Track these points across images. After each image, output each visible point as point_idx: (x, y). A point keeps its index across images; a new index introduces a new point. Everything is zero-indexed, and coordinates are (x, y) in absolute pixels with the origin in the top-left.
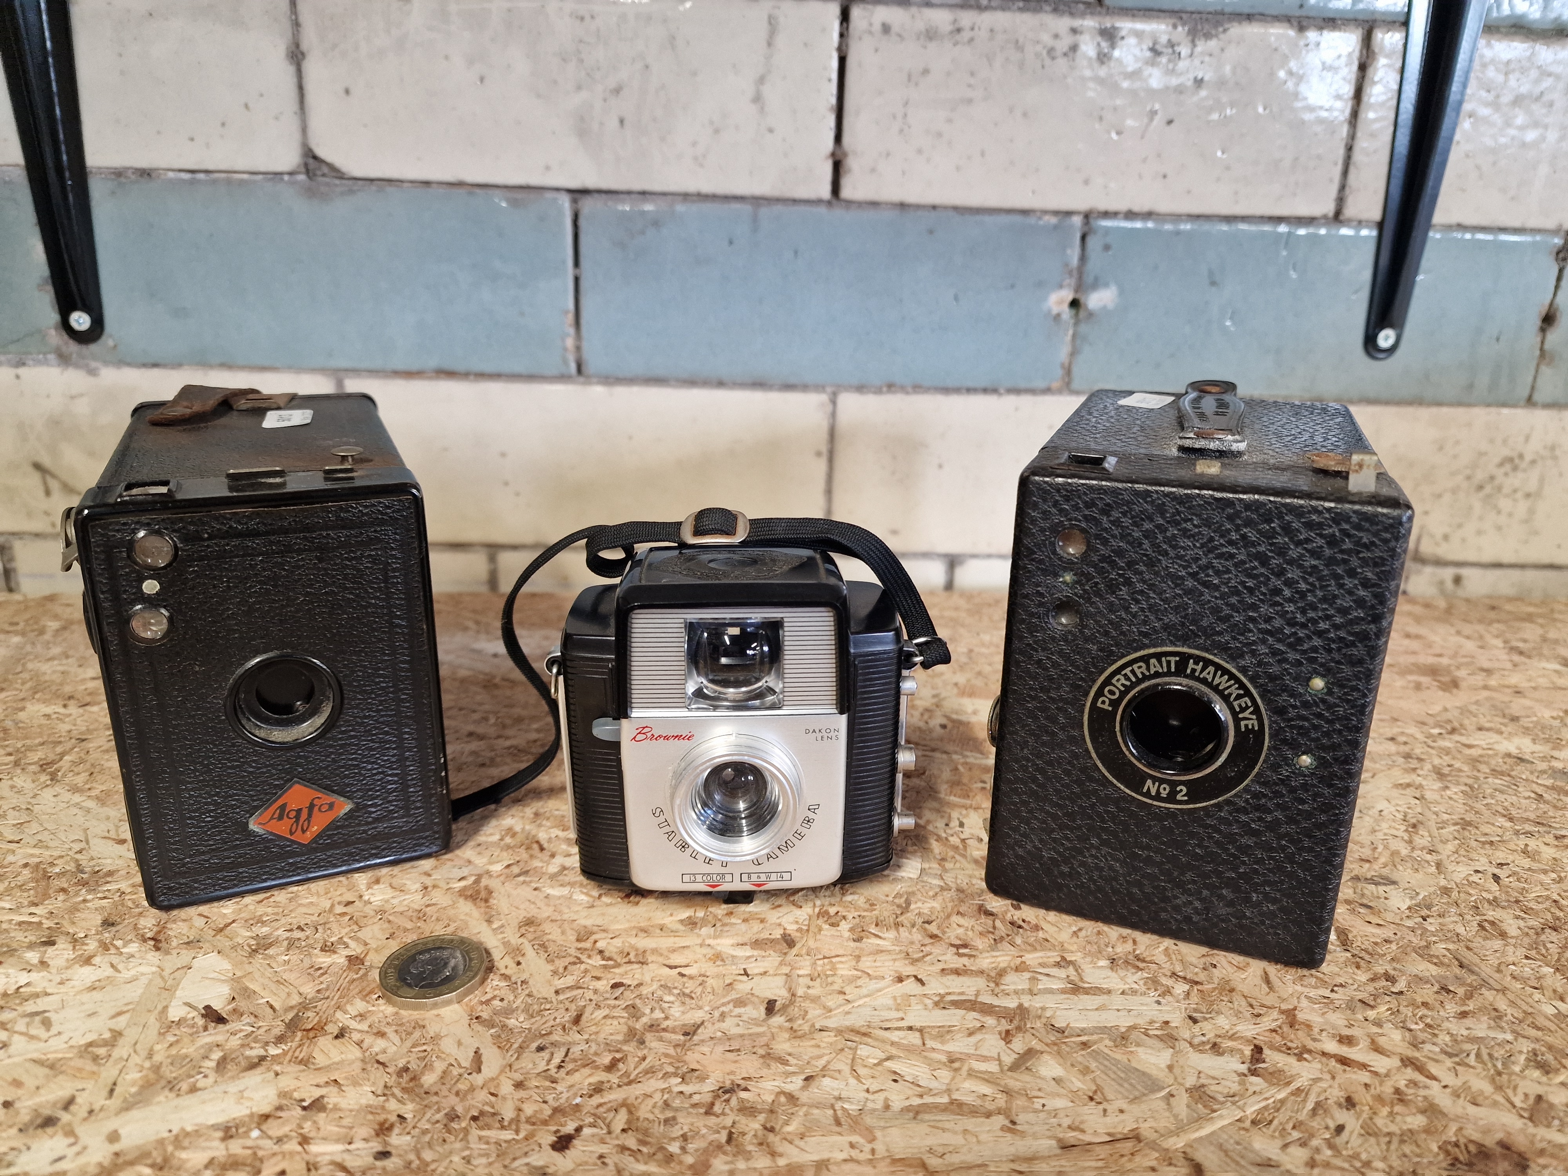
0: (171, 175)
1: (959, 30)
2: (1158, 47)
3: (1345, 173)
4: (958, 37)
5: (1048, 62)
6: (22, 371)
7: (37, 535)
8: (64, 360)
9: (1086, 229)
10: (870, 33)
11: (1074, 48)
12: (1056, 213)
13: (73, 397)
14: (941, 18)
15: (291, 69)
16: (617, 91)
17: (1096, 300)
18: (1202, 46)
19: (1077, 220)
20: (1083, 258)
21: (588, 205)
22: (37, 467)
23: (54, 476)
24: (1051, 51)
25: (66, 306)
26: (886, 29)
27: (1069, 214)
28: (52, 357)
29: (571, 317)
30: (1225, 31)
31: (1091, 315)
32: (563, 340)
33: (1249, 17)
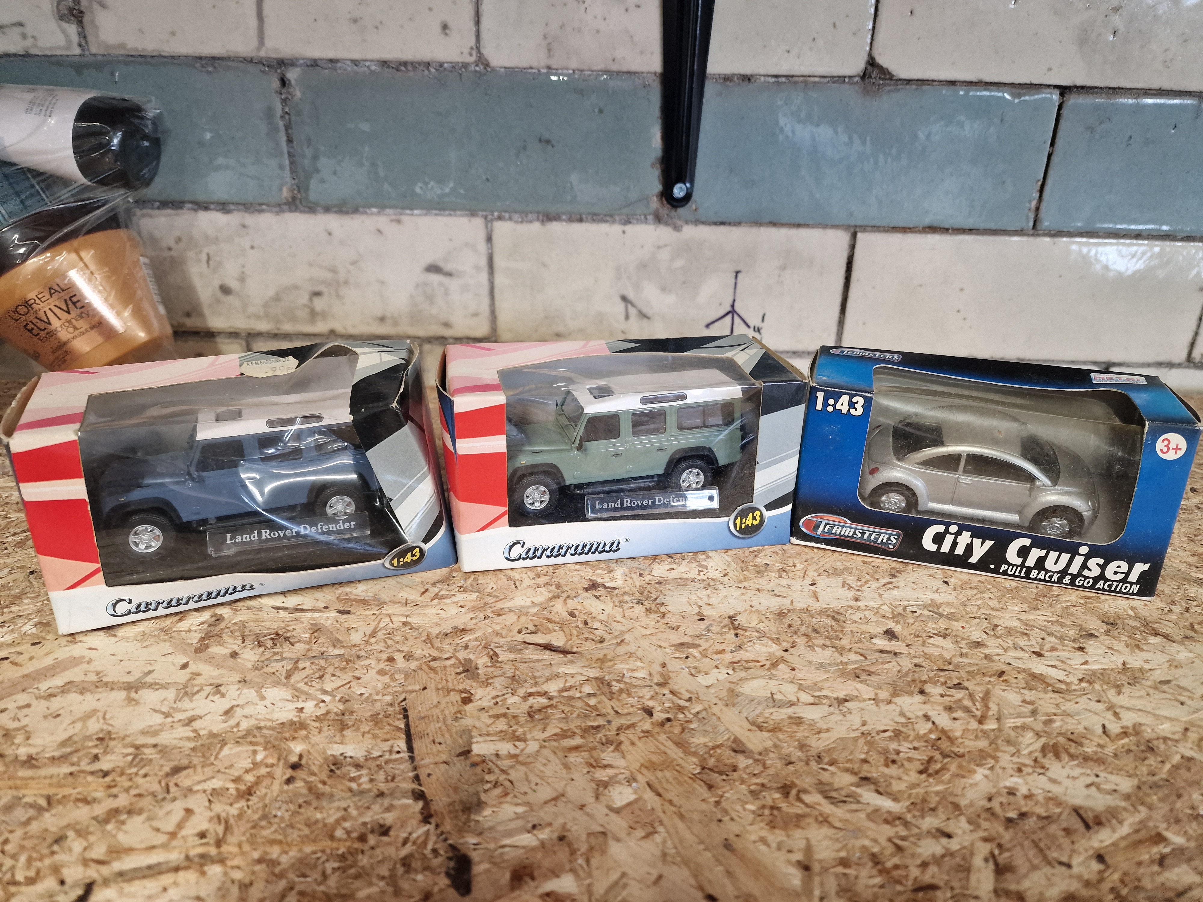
0: (764, 79)
6: (628, 228)
8: (658, 219)
16: (1117, 9)
21: (1071, 99)
22: (624, 299)
23: (633, 305)
25: (669, 180)
28: (650, 218)
29: (1040, 183)
32: (1030, 202)
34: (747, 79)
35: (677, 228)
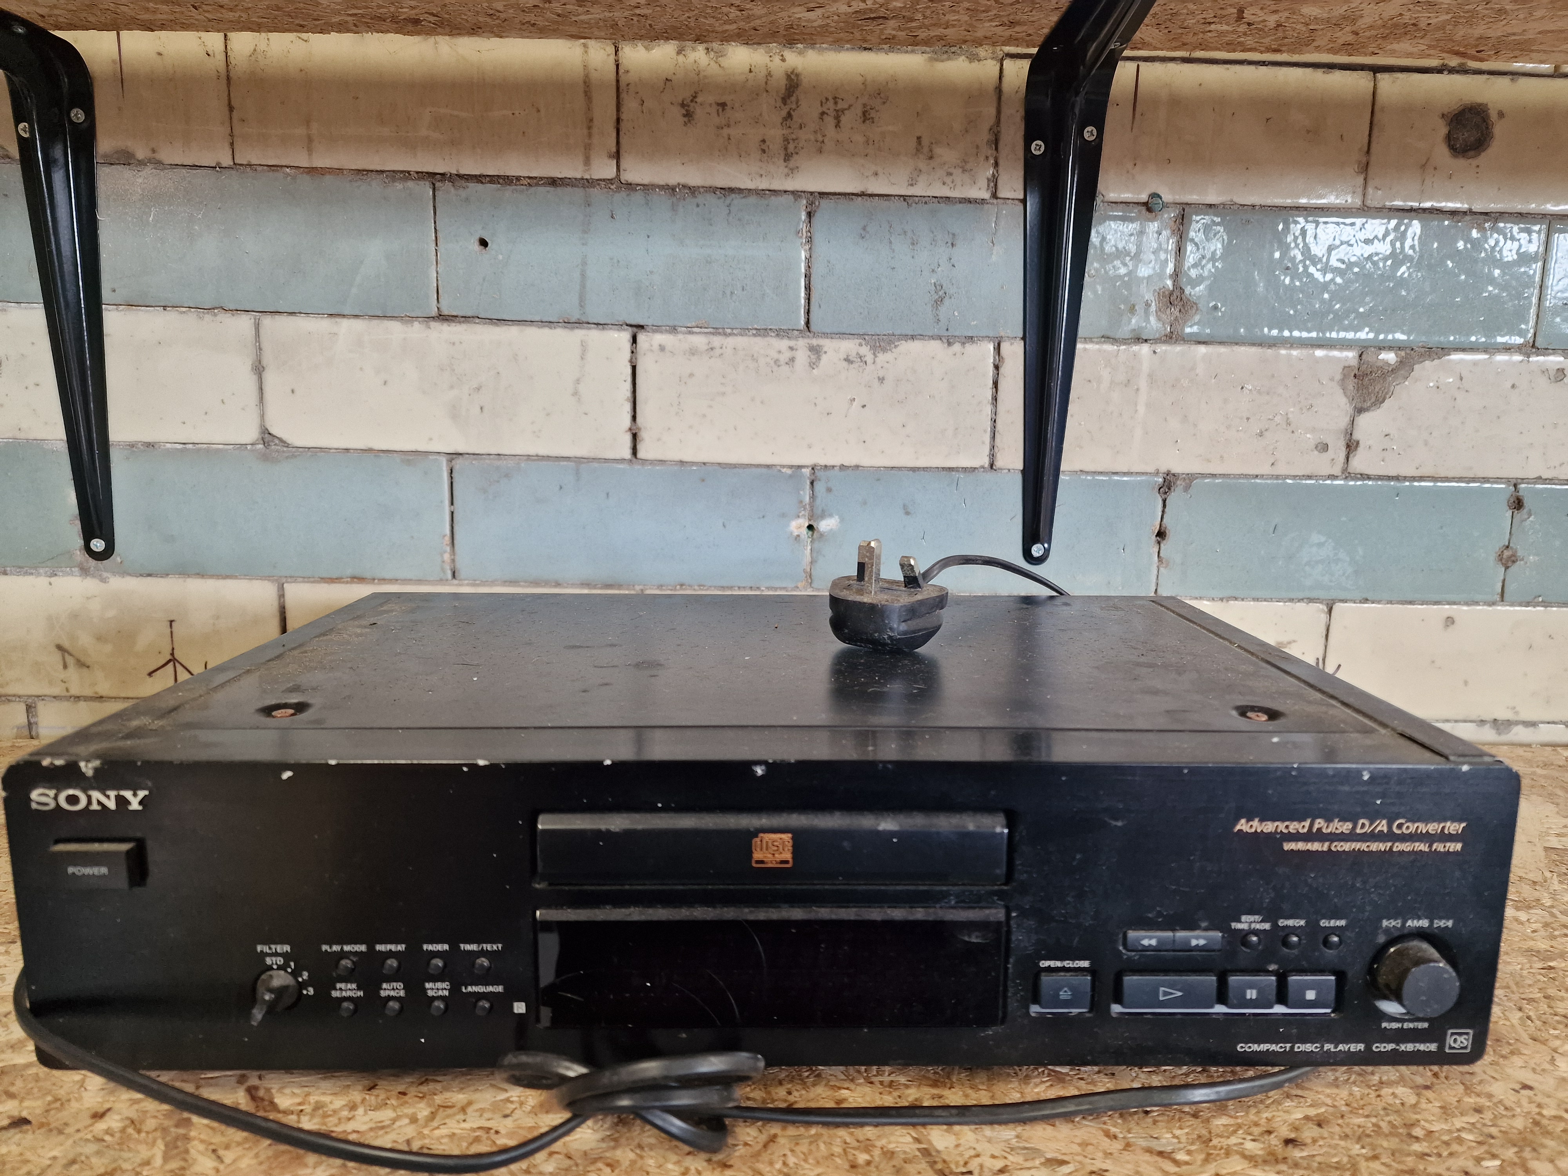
0: (168, 445)
1: (712, 349)
2: (851, 358)
3: (993, 437)
4: (712, 353)
5: (775, 368)
6: (53, 580)
7: (55, 697)
8: (85, 571)
9: (813, 477)
10: (652, 351)
11: (793, 359)
12: (791, 467)
13: (88, 598)
14: (699, 341)
15: (255, 378)
16: (478, 389)
17: (824, 525)
18: (882, 357)
19: (807, 472)
20: (813, 497)
21: (458, 464)
22: (59, 647)
23: (70, 654)
24: (776, 361)
25: (88, 535)
26: (662, 348)
27: (800, 467)
28: (76, 570)
29: (448, 539)
30: (896, 347)
31: (822, 535)
32: (442, 555)
33: (913, 337)
34: (150, 445)
35: (104, 580)
